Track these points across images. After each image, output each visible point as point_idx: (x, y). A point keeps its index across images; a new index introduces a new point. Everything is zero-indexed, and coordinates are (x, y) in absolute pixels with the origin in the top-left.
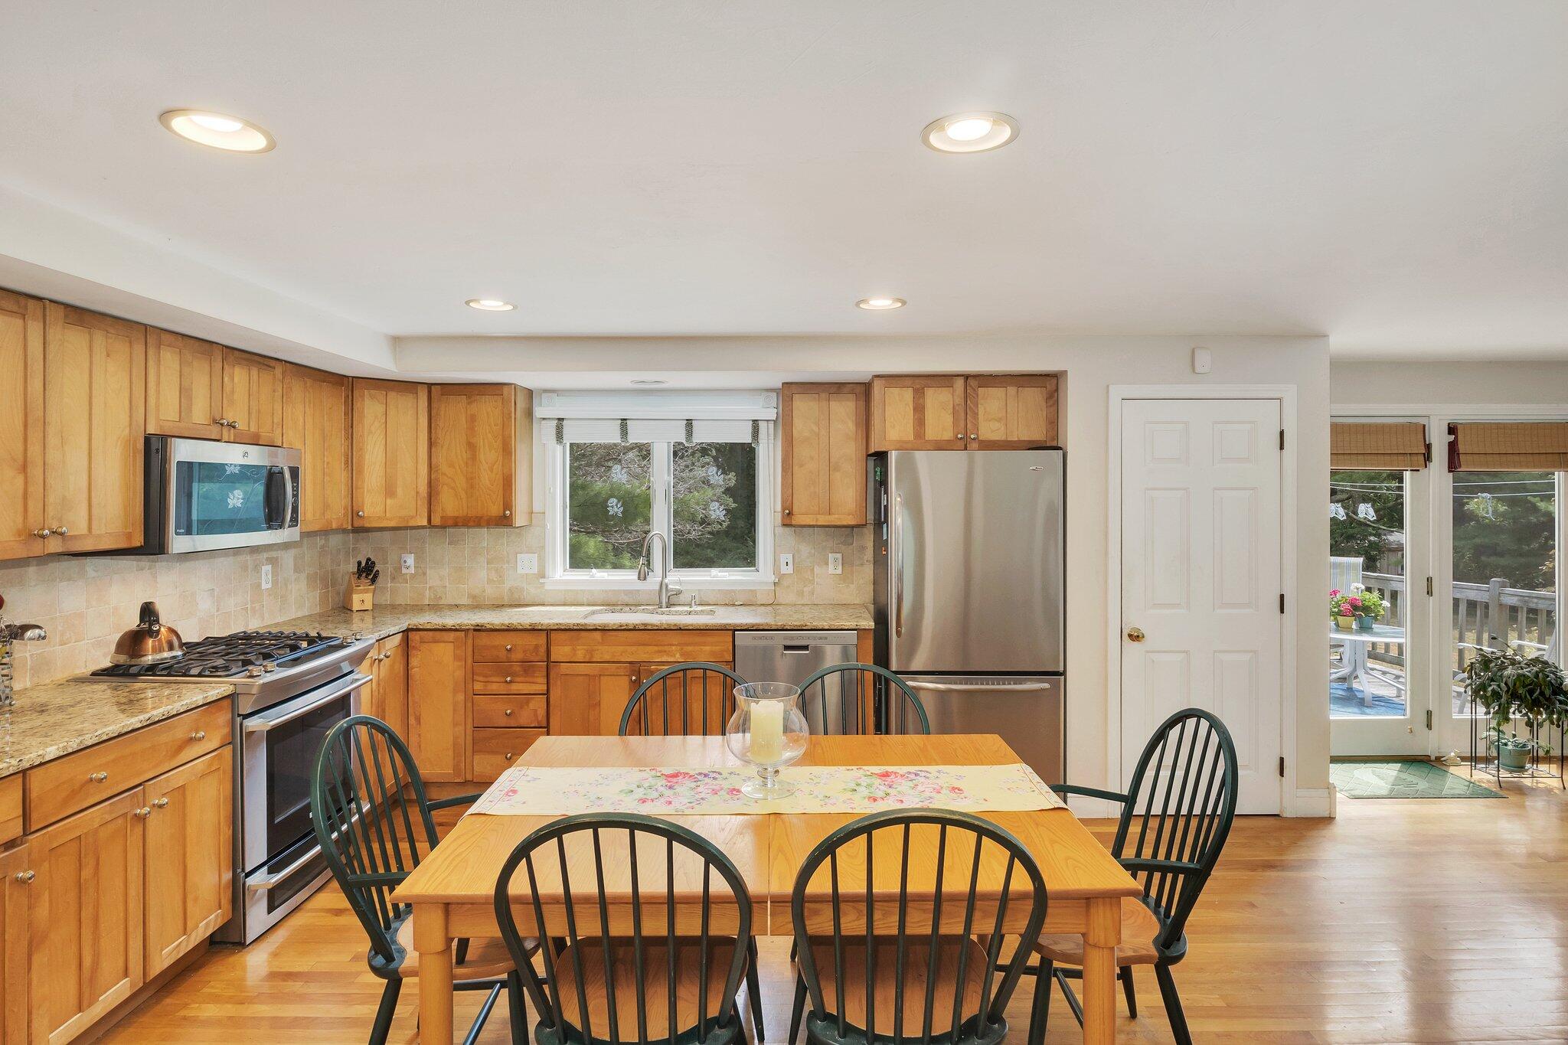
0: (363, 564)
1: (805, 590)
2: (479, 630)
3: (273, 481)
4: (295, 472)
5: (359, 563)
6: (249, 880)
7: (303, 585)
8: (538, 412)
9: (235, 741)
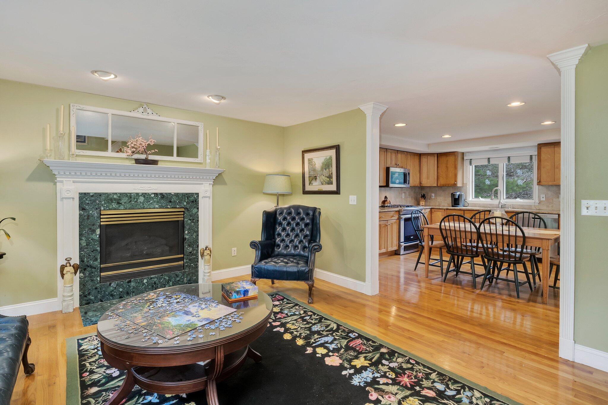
0: (423, 195)
1: (550, 205)
2: (447, 209)
3: (405, 175)
4: (409, 174)
5: (422, 195)
6: (401, 244)
7: (410, 199)
8: (465, 158)
9: (399, 219)
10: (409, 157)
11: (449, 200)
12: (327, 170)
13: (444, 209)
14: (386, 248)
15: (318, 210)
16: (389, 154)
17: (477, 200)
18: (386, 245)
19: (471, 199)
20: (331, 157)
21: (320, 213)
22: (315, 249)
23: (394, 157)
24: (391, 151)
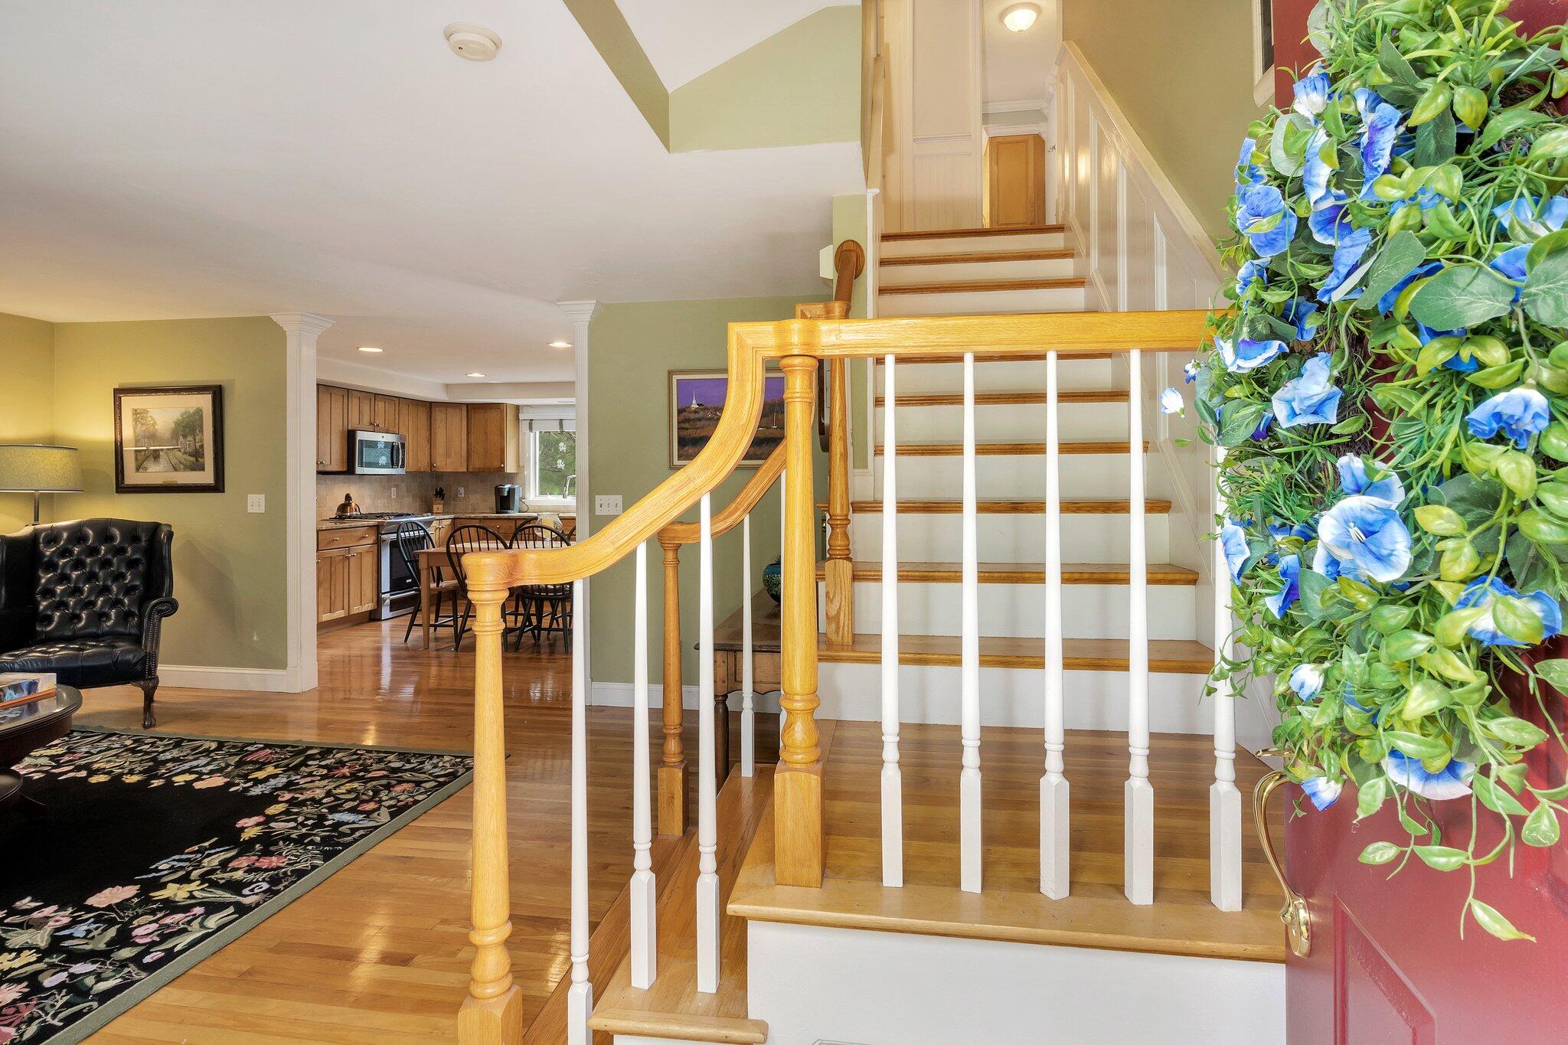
0: (438, 491)
2: (487, 518)
3: (394, 448)
4: (403, 445)
5: (436, 490)
6: (383, 596)
7: (411, 500)
8: (521, 417)
9: (379, 543)
10: (404, 410)
11: (492, 500)
12: (190, 438)
13: (480, 519)
14: (346, 607)
15: (165, 529)
16: (356, 401)
17: (543, 498)
18: (346, 600)
19: (531, 498)
20: (201, 410)
21: (170, 535)
22: (159, 612)
23: (366, 409)
24: (359, 394)
